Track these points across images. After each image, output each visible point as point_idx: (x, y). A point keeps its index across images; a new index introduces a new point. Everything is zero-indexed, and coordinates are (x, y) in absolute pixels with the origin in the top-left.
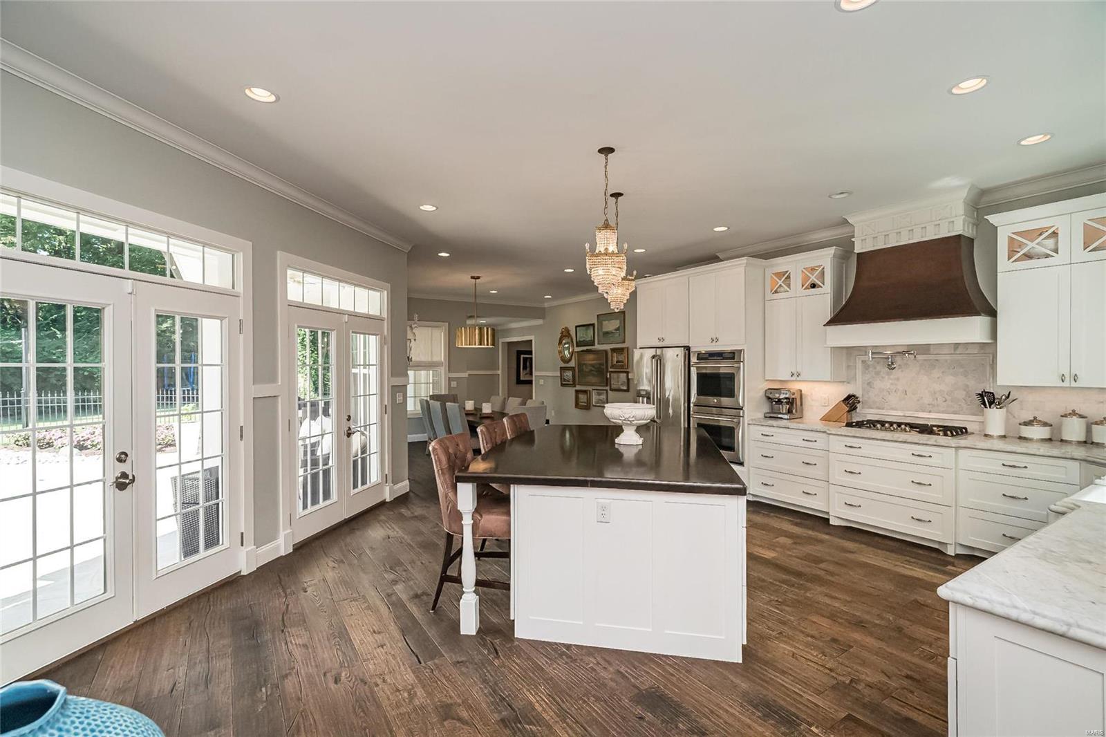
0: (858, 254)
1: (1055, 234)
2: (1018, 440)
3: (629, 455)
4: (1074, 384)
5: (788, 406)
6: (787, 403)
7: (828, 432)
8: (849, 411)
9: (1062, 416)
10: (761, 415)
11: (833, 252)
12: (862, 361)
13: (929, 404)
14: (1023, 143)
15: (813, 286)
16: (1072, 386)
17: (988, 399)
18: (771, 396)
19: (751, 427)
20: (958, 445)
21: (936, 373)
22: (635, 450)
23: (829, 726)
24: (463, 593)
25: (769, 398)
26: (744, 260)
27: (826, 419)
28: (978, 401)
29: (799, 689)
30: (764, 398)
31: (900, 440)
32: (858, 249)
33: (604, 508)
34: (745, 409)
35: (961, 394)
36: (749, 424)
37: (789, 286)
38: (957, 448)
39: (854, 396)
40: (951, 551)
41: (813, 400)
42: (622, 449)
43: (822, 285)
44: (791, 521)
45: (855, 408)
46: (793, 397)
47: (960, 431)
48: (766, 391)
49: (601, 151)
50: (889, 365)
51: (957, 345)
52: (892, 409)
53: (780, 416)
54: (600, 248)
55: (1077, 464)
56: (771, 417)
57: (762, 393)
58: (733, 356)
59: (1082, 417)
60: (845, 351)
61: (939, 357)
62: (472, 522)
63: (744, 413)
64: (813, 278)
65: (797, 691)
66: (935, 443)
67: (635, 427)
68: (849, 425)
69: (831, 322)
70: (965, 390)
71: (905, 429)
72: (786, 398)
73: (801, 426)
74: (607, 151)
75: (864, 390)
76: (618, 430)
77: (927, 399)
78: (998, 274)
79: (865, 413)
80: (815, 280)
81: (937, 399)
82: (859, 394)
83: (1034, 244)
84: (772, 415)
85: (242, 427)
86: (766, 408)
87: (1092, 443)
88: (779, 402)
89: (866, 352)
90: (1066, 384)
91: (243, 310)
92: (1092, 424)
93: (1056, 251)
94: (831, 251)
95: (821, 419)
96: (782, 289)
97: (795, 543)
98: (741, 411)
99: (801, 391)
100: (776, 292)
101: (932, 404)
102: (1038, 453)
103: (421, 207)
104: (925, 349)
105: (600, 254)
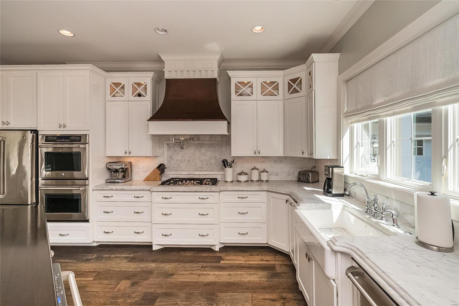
0: (167, 79)
1: (251, 86)
2: (237, 182)
4: (258, 155)
5: (123, 174)
6: (122, 172)
7: (152, 190)
8: (160, 174)
9: (252, 170)
10: (104, 182)
11: (152, 75)
12: (167, 144)
13: (200, 167)
15: (140, 95)
16: (258, 156)
17: (225, 164)
18: (110, 167)
19: (95, 192)
20: (220, 190)
21: (203, 150)
25: (109, 169)
27: (147, 179)
28: (222, 164)
30: (106, 170)
31: (193, 190)
32: (167, 76)
34: (90, 179)
35: (213, 161)
36: (93, 190)
37: (124, 94)
38: (219, 192)
39: (163, 164)
40: (217, 249)
41: (138, 168)
43: (145, 95)
45: (164, 172)
46: (126, 167)
48: (107, 164)
50: (181, 146)
51: (212, 136)
52: (183, 171)
53: (116, 181)
56: (110, 182)
57: (103, 166)
58: (78, 139)
59: (258, 169)
60: (157, 137)
61: (204, 142)
63: (89, 182)
64: (140, 90)
66: (210, 190)
68: (163, 184)
69: (152, 119)
70: (215, 159)
71: (193, 183)
72: (122, 168)
73: (133, 187)
75: (168, 160)
77: (199, 164)
78: (232, 101)
79: (169, 174)
80: (141, 91)
81: (203, 164)
82: (165, 163)
83: (244, 89)
84: (111, 181)
86: (107, 176)
87: (261, 180)
88: (116, 171)
89: (169, 139)
90: (256, 155)
92: (261, 172)
93: (252, 93)
95: (144, 180)
96: (118, 95)
98: (87, 181)
99: (131, 163)
100: (113, 96)
101: (201, 167)
102: (251, 190)
104: (197, 137)
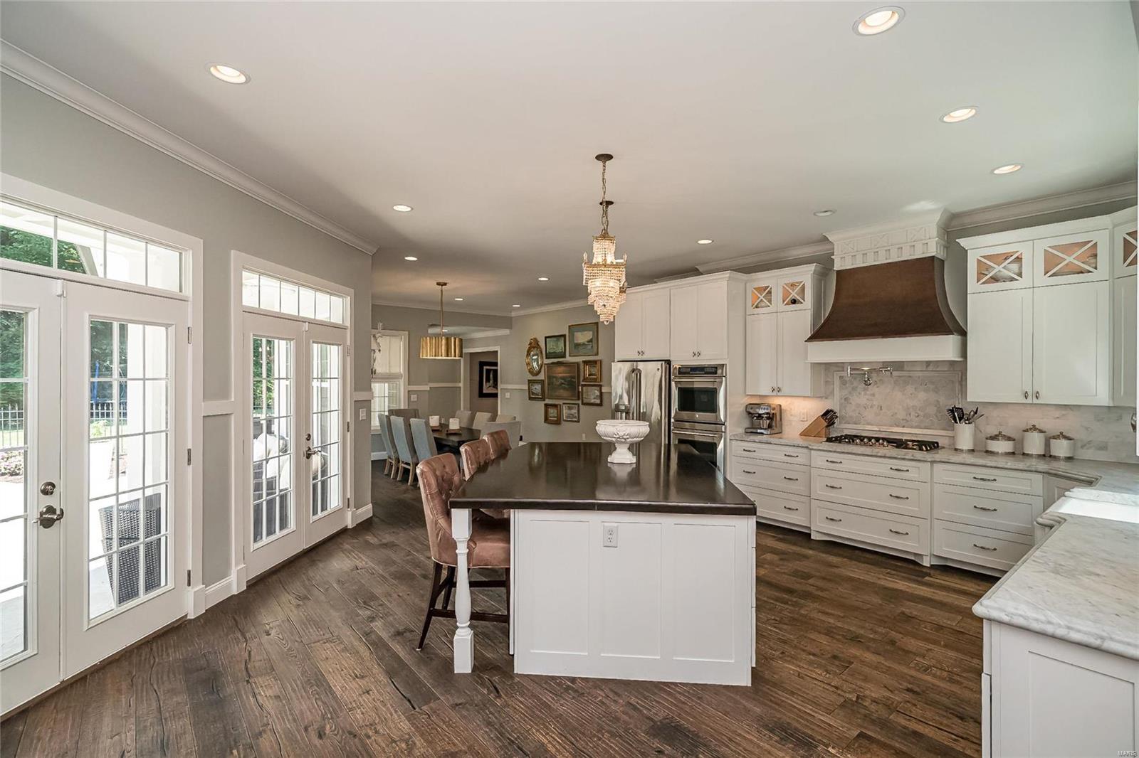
0: (837, 271)
1: (1019, 259)
2: (985, 454)
3: (622, 474)
4: (1036, 401)
5: (768, 421)
6: (768, 418)
7: (810, 447)
8: (827, 427)
9: (1024, 431)
10: (741, 430)
11: (813, 268)
12: (840, 377)
13: (903, 420)
14: (996, 172)
15: (794, 302)
16: (1035, 402)
17: (958, 415)
18: (752, 411)
19: (734, 442)
20: (933, 459)
21: (910, 389)
22: (629, 469)
23: (845, 746)
24: (457, 627)
25: (749, 413)
26: (727, 274)
27: (805, 433)
28: (949, 417)
29: (811, 710)
30: (745, 414)
31: (879, 454)
32: (838, 266)
33: (611, 532)
34: (726, 424)
35: (932, 410)
36: (731, 440)
37: (770, 301)
38: (932, 462)
39: (832, 411)
40: (926, 563)
41: (791, 415)
42: (615, 468)
43: (802, 301)
44: (774, 537)
45: (834, 423)
46: (773, 412)
47: (933, 446)
48: (747, 406)
49: (599, 157)
50: (866, 381)
51: (928, 363)
52: (869, 424)
53: (759, 431)
54: (598, 259)
55: (1040, 476)
56: (752, 432)
57: (742, 408)
58: (713, 370)
59: (1041, 431)
60: (823, 366)
61: (912, 374)
62: (468, 550)
63: (725, 428)
64: (794, 295)
65: (808, 711)
66: (912, 458)
67: (628, 445)
68: (829, 440)
69: (812, 339)
70: (936, 406)
71: (883, 444)
72: (767, 413)
73: (782, 441)
74: (605, 157)
75: (841, 404)
76: (611, 447)
77: (901, 415)
78: (968, 295)
79: (842, 428)
80: (796, 296)
81: (910, 415)
82: (836, 409)
83: (1000, 268)
84: (752, 431)
85: (189, 451)
86: (746, 423)
87: (1050, 456)
88: (760, 416)
89: (843, 368)
90: (1029, 401)
91: (192, 316)
92: (1050, 438)
93: (1020, 275)
94: (812, 267)
95: (800, 435)
96: (763, 304)
97: (781, 559)
98: (723, 427)
99: (780, 406)
100: (757, 307)
101: (905, 419)
102: (1006, 466)
103: (395, 208)
104: (899, 366)
105: (598, 265)
